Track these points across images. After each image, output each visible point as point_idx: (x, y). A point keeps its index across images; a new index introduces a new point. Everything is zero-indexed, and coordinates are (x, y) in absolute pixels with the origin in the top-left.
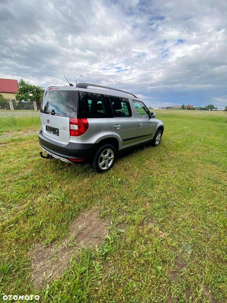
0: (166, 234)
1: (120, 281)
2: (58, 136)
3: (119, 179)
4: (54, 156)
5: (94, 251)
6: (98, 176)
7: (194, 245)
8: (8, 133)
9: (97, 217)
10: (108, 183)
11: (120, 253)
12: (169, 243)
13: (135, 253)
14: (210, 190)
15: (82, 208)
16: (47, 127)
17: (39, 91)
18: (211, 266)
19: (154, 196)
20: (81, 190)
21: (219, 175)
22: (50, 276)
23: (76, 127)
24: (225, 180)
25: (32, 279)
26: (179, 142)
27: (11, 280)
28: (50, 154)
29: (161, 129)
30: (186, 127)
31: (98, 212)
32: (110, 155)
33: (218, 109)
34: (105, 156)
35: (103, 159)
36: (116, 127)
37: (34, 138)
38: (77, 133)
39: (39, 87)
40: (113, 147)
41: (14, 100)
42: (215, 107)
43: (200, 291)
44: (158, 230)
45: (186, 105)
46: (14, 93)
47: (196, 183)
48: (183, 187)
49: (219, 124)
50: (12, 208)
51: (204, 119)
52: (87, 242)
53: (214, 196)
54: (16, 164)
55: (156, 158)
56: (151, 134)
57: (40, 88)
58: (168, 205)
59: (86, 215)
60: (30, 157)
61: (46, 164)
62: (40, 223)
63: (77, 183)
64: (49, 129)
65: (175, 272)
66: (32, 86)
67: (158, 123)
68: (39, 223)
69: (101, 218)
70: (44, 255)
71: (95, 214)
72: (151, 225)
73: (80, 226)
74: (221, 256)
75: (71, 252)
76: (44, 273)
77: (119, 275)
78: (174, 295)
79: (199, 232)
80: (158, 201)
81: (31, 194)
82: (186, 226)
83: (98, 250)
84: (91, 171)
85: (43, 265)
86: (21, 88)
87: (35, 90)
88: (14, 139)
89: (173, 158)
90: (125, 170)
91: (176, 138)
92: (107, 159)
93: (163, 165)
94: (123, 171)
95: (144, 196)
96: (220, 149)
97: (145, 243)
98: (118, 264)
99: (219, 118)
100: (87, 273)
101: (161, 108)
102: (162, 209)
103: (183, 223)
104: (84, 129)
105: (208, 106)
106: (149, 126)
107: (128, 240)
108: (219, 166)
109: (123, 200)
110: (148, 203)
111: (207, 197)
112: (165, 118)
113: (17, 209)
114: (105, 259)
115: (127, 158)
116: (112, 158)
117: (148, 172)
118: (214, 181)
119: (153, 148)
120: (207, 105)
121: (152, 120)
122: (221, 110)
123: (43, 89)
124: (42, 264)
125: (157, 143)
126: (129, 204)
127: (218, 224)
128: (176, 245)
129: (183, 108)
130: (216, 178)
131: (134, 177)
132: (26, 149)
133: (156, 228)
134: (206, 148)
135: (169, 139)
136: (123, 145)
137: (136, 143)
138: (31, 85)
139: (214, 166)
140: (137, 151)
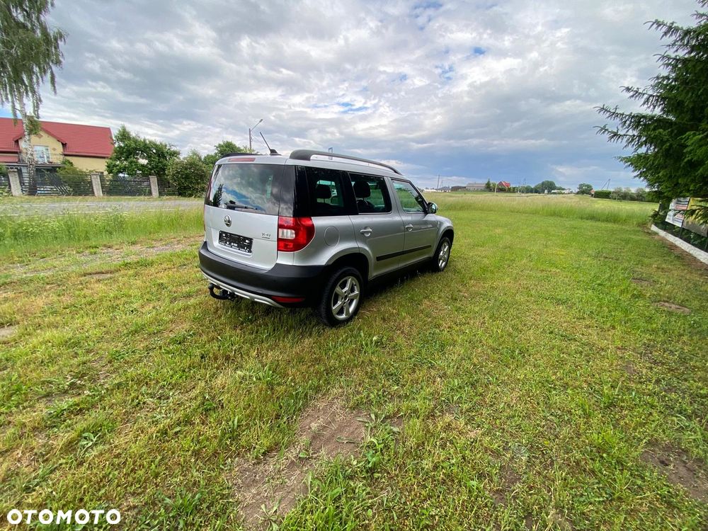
0: (478, 431)
1: (405, 509)
2: (250, 251)
3: (375, 338)
4: (239, 293)
5: (350, 465)
6: (331, 332)
7: (532, 447)
8: (110, 250)
9: (343, 407)
10: (354, 346)
11: (398, 465)
12: (485, 445)
13: (427, 464)
14: (555, 352)
15: (310, 392)
16: (221, 234)
17: (162, 153)
18: (565, 480)
19: (448, 366)
20: (301, 360)
21: (572, 324)
22: (274, 510)
23: (289, 234)
24: (583, 335)
25: (242, 519)
26: (486, 261)
27: (201, 522)
28: (229, 289)
29: (449, 234)
30: (499, 231)
31: (344, 397)
32: (352, 290)
33: (564, 189)
34: (344, 291)
35: (340, 298)
36: (363, 233)
37: (174, 259)
38: (291, 245)
39: (163, 143)
40: (358, 273)
41: (102, 173)
42: (557, 185)
43: (549, 517)
44: (462, 425)
45: (495, 182)
46: (104, 158)
47: (528, 341)
48: (503, 348)
49: (568, 223)
50: (168, 398)
51: (535, 212)
52: (332, 451)
53: (562, 362)
54: (148, 313)
55: (442, 295)
56: (430, 246)
57: (166, 146)
58: (477, 381)
59: (321, 405)
60: (175, 299)
61: (216, 312)
62: (236, 421)
63: (291, 347)
64: (227, 238)
65: (501, 491)
66: (148, 142)
67: (441, 224)
68: (233, 422)
69: (353, 408)
70: (255, 476)
71: (339, 403)
72: (448, 418)
73: (313, 424)
74: (583, 463)
75: (305, 469)
76: (263, 506)
77: (403, 501)
78: (505, 527)
79: (538, 425)
80: (456, 375)
81: (203, 371)
82: (514, 417)
83: (355, 463)
84: (313, 323)
85: (258, 494)
86: (120, 147)
87: (154, 151)
88: (129, 261)
89: (477, 294)
90: (384, 319)
91: (479, 253)
92: (346, 297)
93: (460, 308)
94: (379, 322)
95: (429, 368)
96: (570, 274)
97: (443, 447)
98: (398, 483)
99: (567, 210)
100: (343, 499)
101: (441, 189)
102: (466, 388)
103: (509, 412)
104: (305, 236)
105: (543, 183)
106: (421, 229)
107: (412, 442)
108: (571, 307)
109: (389, 375)
110: (439, 379)
111: (549, 365)
112: (451, 213)
113: (179, 400)
114: (372, 477)
115: (384, 296)
116: (356, 295)
117: (431, 322)
118: (562, 336)
119: (435, 276)
120: (541, 182)
121: (430, 217)
122: (571, 193)
123: (173, 149)
124: (254, 491)
125: (442, 264)
126: (402, 382)
127: (573, 411)
128: (499, 447)
129: (489, 188)
130: (566, 330)
131: (402, 332)
132: (162, 284)
133: (458, 422)
134: (544, 274)
135: (466, 256)
136: (377, 268)
137: (401, 265)
138: (145, 140)
139: (561, 307)
140: (402, 281)
